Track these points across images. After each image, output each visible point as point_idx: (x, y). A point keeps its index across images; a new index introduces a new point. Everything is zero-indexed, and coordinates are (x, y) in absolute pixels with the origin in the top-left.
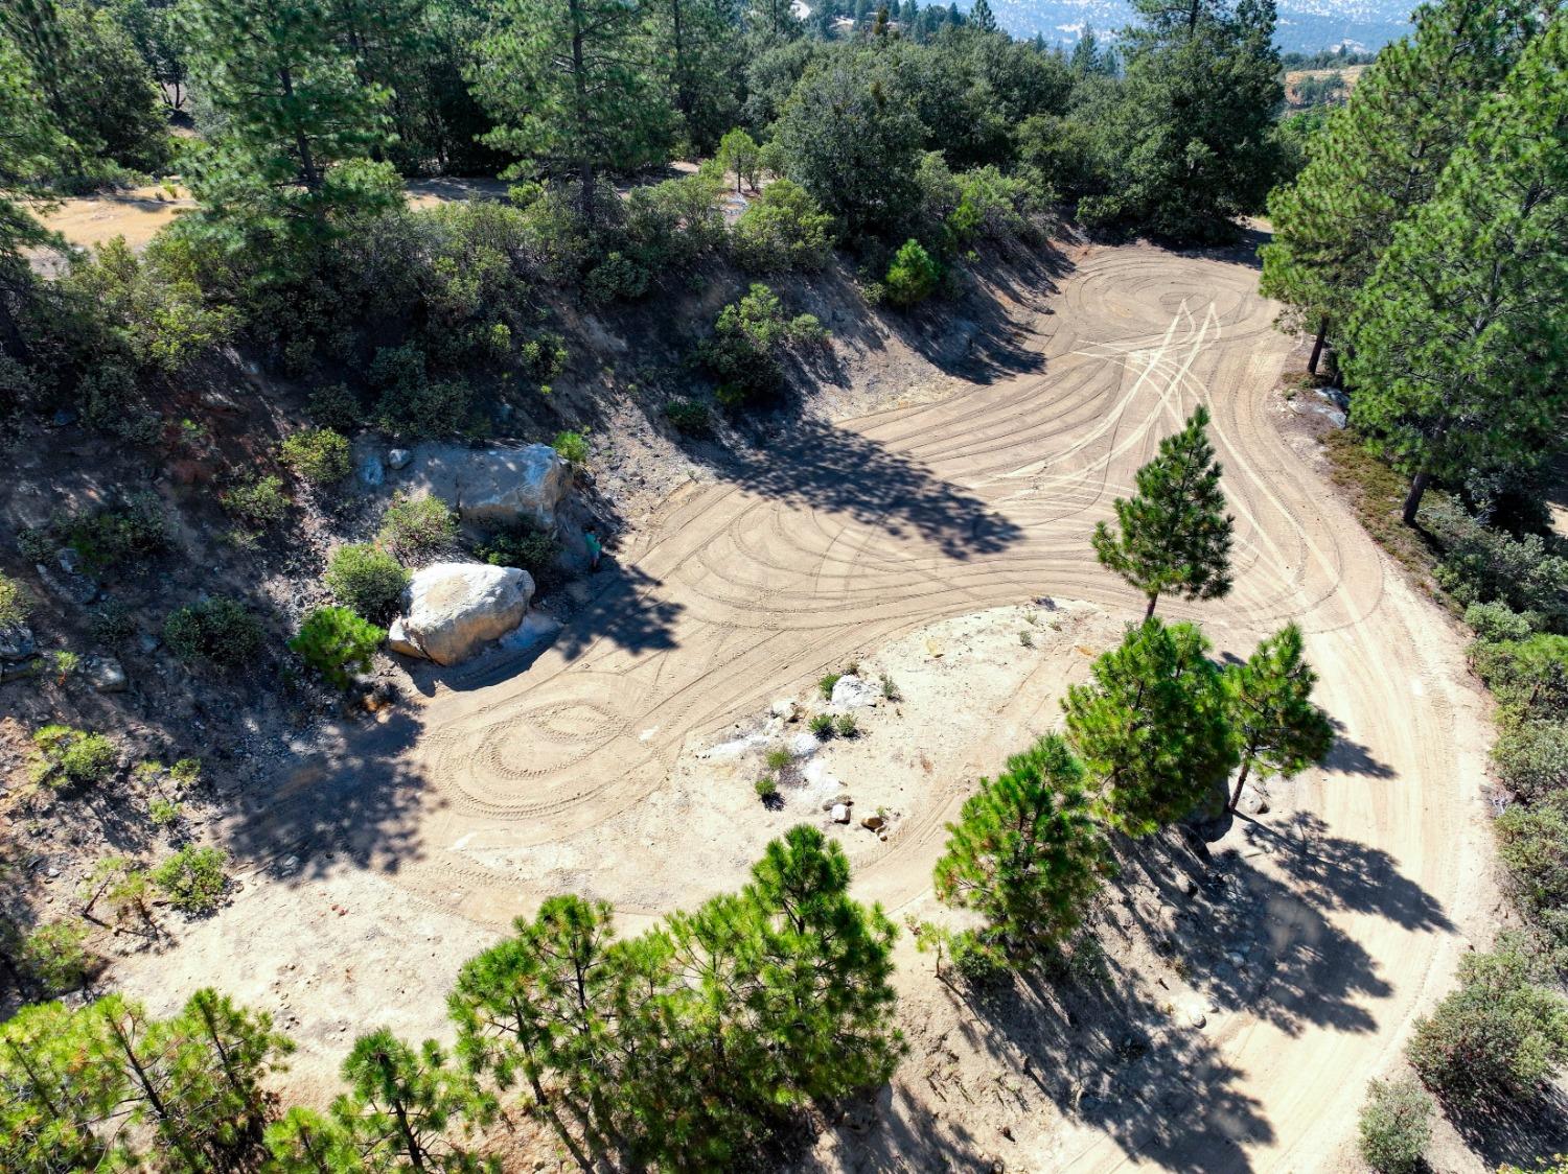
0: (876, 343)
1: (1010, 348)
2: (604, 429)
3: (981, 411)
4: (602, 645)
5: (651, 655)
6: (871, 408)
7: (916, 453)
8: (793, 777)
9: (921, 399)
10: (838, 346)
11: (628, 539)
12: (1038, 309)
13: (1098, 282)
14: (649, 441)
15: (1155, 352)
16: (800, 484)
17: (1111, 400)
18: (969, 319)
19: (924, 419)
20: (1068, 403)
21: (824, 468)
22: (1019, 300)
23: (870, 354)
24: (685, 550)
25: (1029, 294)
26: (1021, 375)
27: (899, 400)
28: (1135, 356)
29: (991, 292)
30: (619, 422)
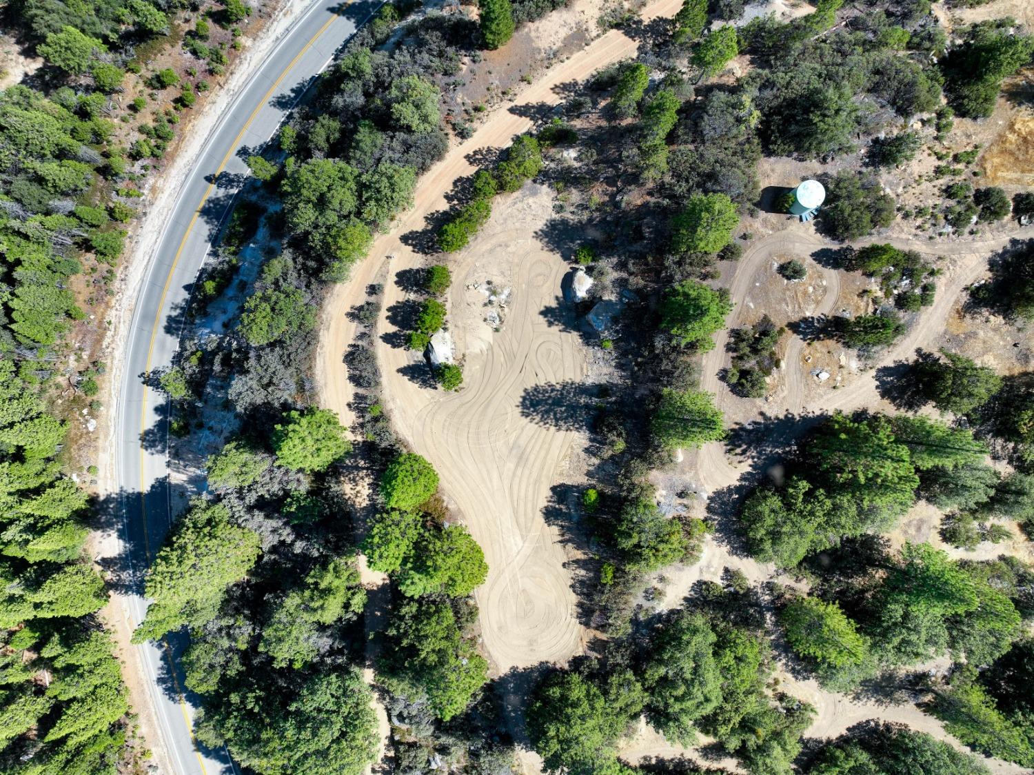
0: (589, 474)
1: (560, 523)
2: (616, 367)
3: (542, 468)
4: (554, 304)
5: (542, 309)
6: (572, 448)
7: (545, 431)
8: (489, 289)
9: (563, 463)
10: (596, 461)
11: (580, 341)
12: (569, 564)
13: (563, 610)
14: (606, 377)
15: (515, 550)
16: (562, 394)
17: (512, 502)
18: (578, 523)
19: (555, 452)
20: (523, 492)
21: (562, 406)
22: (577, 562)
23: (586, 467)
24: (565, 346)
25: (577, 572)
26: (546, 504)
27: (568, 458)
28: (520, 543)
29: (585, 554)
30: (616, 374)
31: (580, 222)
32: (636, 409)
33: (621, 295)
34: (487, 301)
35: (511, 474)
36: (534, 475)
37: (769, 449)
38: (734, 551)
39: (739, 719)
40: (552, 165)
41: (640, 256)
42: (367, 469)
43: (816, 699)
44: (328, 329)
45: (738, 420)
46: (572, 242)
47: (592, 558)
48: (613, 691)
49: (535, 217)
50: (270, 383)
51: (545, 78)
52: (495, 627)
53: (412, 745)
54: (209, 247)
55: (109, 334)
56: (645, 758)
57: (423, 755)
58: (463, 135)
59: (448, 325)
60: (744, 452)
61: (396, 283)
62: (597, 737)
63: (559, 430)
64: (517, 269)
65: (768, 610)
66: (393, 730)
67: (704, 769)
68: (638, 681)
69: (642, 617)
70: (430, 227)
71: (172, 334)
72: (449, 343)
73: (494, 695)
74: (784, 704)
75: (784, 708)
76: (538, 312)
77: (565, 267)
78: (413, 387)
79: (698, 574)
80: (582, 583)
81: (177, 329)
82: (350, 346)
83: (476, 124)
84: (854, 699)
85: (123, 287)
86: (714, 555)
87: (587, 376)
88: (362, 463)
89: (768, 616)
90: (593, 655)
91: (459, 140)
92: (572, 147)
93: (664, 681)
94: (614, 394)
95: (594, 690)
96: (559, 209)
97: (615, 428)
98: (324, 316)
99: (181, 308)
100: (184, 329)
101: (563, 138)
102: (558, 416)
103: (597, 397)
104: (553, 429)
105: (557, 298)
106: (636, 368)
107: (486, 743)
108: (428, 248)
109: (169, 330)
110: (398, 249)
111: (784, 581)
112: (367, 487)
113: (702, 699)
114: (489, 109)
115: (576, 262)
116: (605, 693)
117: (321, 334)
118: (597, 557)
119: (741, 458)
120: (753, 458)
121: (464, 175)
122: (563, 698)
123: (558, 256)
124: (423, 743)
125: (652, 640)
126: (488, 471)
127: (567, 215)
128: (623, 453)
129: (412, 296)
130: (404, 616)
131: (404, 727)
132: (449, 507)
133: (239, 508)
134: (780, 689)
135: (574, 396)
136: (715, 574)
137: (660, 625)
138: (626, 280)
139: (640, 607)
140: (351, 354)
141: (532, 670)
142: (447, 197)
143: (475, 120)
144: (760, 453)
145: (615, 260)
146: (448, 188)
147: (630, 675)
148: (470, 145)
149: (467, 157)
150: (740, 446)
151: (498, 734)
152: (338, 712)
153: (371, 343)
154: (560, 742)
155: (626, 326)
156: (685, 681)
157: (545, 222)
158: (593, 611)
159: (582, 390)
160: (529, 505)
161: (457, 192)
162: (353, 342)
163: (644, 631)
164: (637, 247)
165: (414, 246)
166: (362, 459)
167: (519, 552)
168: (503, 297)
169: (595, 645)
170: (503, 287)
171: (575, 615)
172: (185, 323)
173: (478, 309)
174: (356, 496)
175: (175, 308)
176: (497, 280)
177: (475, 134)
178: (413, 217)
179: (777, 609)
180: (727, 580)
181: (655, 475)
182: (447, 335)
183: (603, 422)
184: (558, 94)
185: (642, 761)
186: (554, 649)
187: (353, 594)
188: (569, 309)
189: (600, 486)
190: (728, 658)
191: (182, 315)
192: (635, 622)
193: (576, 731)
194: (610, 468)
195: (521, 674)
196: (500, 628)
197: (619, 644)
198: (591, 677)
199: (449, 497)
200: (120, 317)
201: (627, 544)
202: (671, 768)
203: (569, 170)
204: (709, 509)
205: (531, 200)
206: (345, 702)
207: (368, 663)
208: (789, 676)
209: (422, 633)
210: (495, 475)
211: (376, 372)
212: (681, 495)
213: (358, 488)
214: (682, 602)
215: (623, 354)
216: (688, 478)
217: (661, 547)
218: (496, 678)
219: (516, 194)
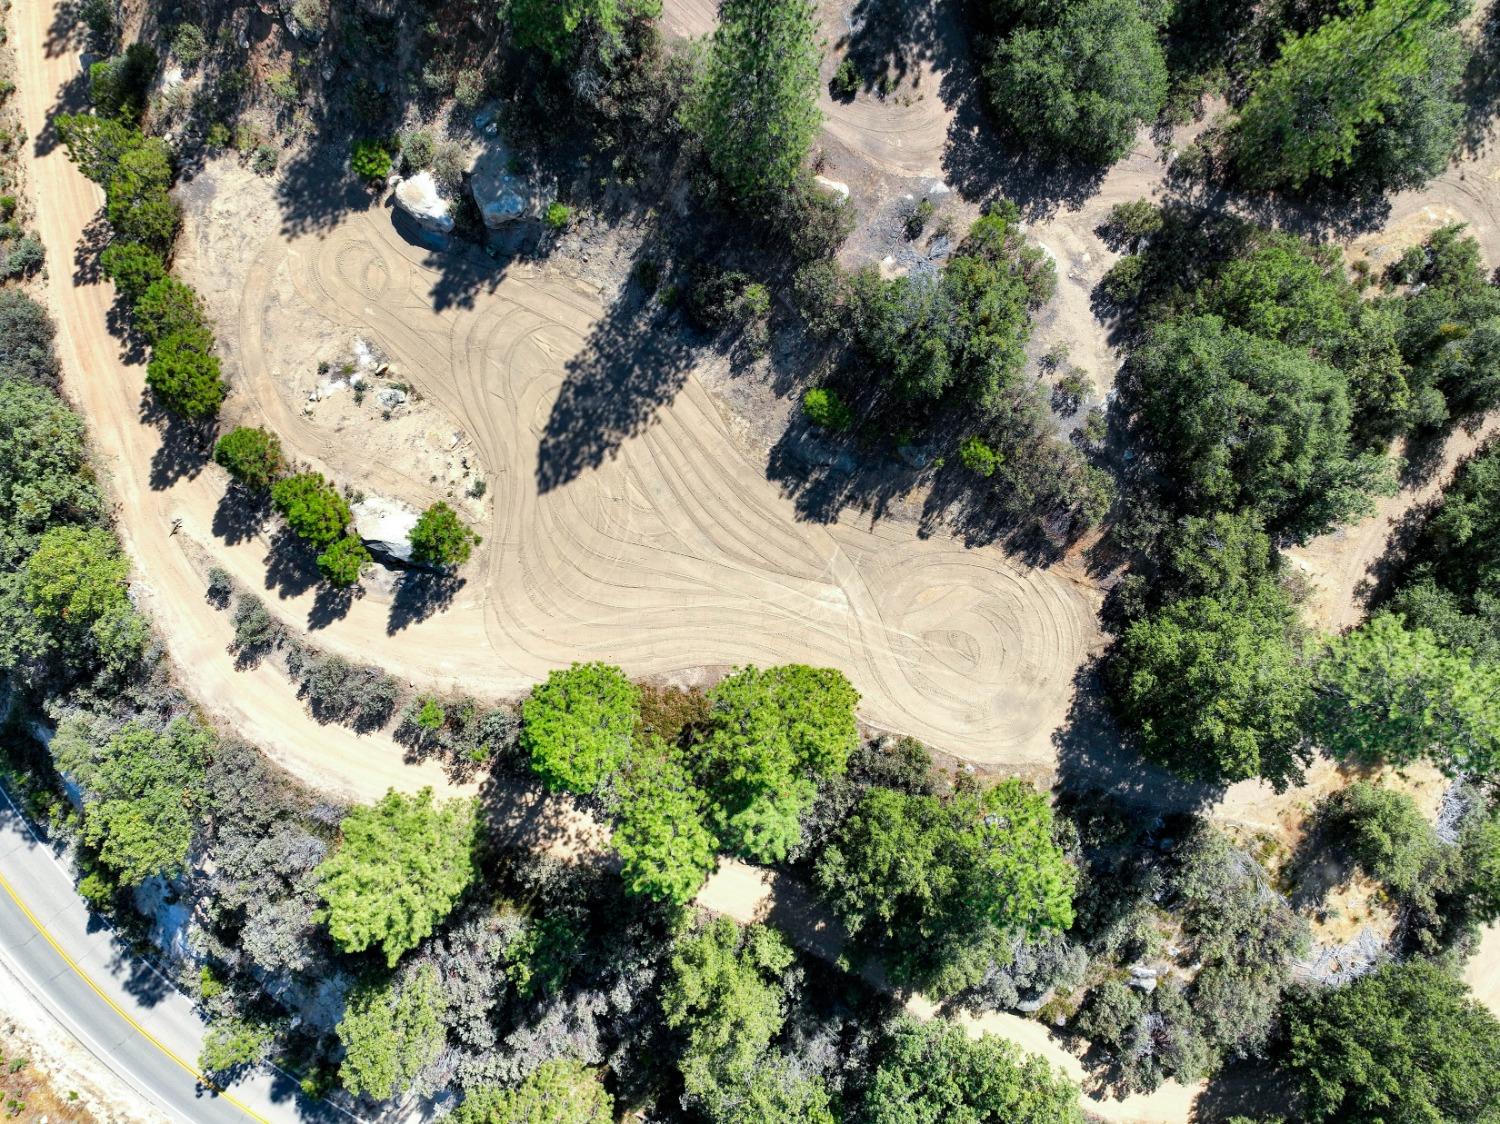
0: (781, 389)
1: (842, 498)
2: (612, 225)
3: (722, 472)
4: (435, 276)
5: (431, 301)
6: (717, 395)
7: (658, 428)
8: (336, 377)
9: (736, 429)
10: (763, 363)
11: (530, 266)
12: (925, 525)
13: (1002, 585)
14: (621, 255)
15: (841, 608)
16: (609, 357)
17: (750, 562)
18: (860, 462)
19: (707, 432)
20: (743, 532)
21: (631, 370)
22: (929, 507)
23: (767, 388)
24: (523, 300)
25: (948, 519)
26: (792, 504)
27: (731, 414)
28: (836, 592)
29: (921, 484)
30: (624, 232)
31: (311, 138)
32: (708, 229)
33: (480, 133)
34: (353, 393)
35: (699, 536)
36: (727, 494)
37: (924, 16)
38: (1076, 200)
39: (1399, 359)
40: (178, 128)
41: (427, 49)
42: (546, 794)
43: (1433, 216)
44: (245, 717)
45: (833, 40)
46: (341, 174)
47: (938, 474)
48: (1205, 571)
49: (254, 216)
50: (286, 880)
51: (19, 56)
52: (961, 727)
53: (1091, 1001)
54: (45, 850)
55: (91, 1107)
56: (1358, 593)
57: (1118, 992)
58: (33, 265)
59: (356, 488)
60: (901, 66)
61: (229, 543)
62: (1273, 649)
63: (671, 400)
64: (330, 304)
65: (1220, 201)
66: (1043, 1019)
67: (1440, 496)
68: (1210, 517)
69: (1097, 444)
70: (166, 423)
71: (161, 997)
72: (389, 507)
73: (1085, 800)
74: (1409, 277)
75: (1417, 282)
76: (431, 313)
77: (379, 216)
78: (436, 623)
79: (1078, 289)
80: (973, 520)
81: (158, 983)
82: (300, 695)
83: (28, 229)
84: (1472, 150)
85: (25, 1037)
86: (1061, 239)
87: (602, 291)
88: (530, 798)
89: (1231, 208)
90: (1115, 576)
91: (39, 277)
92: (161, 71)
93: (1241, 464)
94: (660, 257)
95: (1182, 607)
96: (266, 164)
97: (720, 288)
98: (217, 711)
99: (124, 956)
100: (164, 972)
101: (139, 79)
102: (644, 387)
103: (650, 292)
104: (662, 411)
105: (428, 263)
106: (630, 181)
107: (1163, 866)
108: (202, 448)
109: (149, 1000)
110: (172, 501)
111: (1185, 137)
112: (579, 814)
113: (1319, 407)
114: (17, 191)
115: (381, 189)
116: (1199, 589)
117: (246, 735)
118: (941, 462)
119: (909, 78)
120: (921, 55)
121: (109, 305)
122: (1164, 672)
123: (353, 217)
124: (1098, 979)
125: (1149, 450)
126: (668, 575)
127: (289, 155)
128: (774, 300)
129: (272, 527)
130: (838, 883)
131: (1049, 996)
132: (693, 683)
133: (492, 1063)
134: (1377, 268)
135: (625, 336)
136: (1097, 258)
137: (1134, 418)
138: (460, 107)
139: (1078, 435)
140: (316, 703)
141: (1078, 705)
142: (129, 360)
143: (23, 229)
144: (921, 38)
145: (413, 110)
146: (115, 347)
147: (1192, 525)
148: (60, 262)
149: (79, 280)
150: (885, 66)
151: (1160, 834)
152: (950, 1107)
153: (313, 653)
154: (1244, 723)
155: (543, 156)
156: (1266, 419)
157: (274, 204)
158: (1037, 529)
159: (622, 316)
160: (775, 534)
161: (132, 337)
162: (298, 687)
163: (1127, 455)
164: (405, 47)
165: (183, 471)
166: (522, 793)
167: (850, 603)
168: (366, 360)
169: (1100, 562)
170: (347, 349)
171: (1024, 568)
172: (155, 965)
173: (358, 417)
174: (585, 843)
175: (117, 967)
176: (328, 352)
177: (45, 242)
178: (130, 444)
179: (1226, 186)
180: (1121, 241)
181: (849, 257)
182: (371, 502)
183: (698, 306)
184: (63, 50)
185: (1360, 602)
186: (1064, 643)
187: (753, 951)
188: (460, 254)
189: (812, 379)
190: (1271, 313)
191: (137, 962)
192: (1100, 460)
193: (1241, 681)
194: (790, 341)
195: (1077, 729)
196: (969, 719)
197: (1123, 514)
198: (1153, 602)
199: (676, 672)
200: (75, 1072)
201: (941, 374)
202: (1402, 555)
203: (201, 104)
204: (969, 195)
205: (217, 205)
206: (939, 1083)
207: (898, 995)
208: (1363, 238)
209: (885, 868)
210: (684, 565)
211: (370, 675)
212: (913, 231)
213: (572, 831)
214: (1114, 350)
215: (595, 195)
216: (887, 199)
217: (983, 309)
218: (1055, 779)
219: (190, 223)
